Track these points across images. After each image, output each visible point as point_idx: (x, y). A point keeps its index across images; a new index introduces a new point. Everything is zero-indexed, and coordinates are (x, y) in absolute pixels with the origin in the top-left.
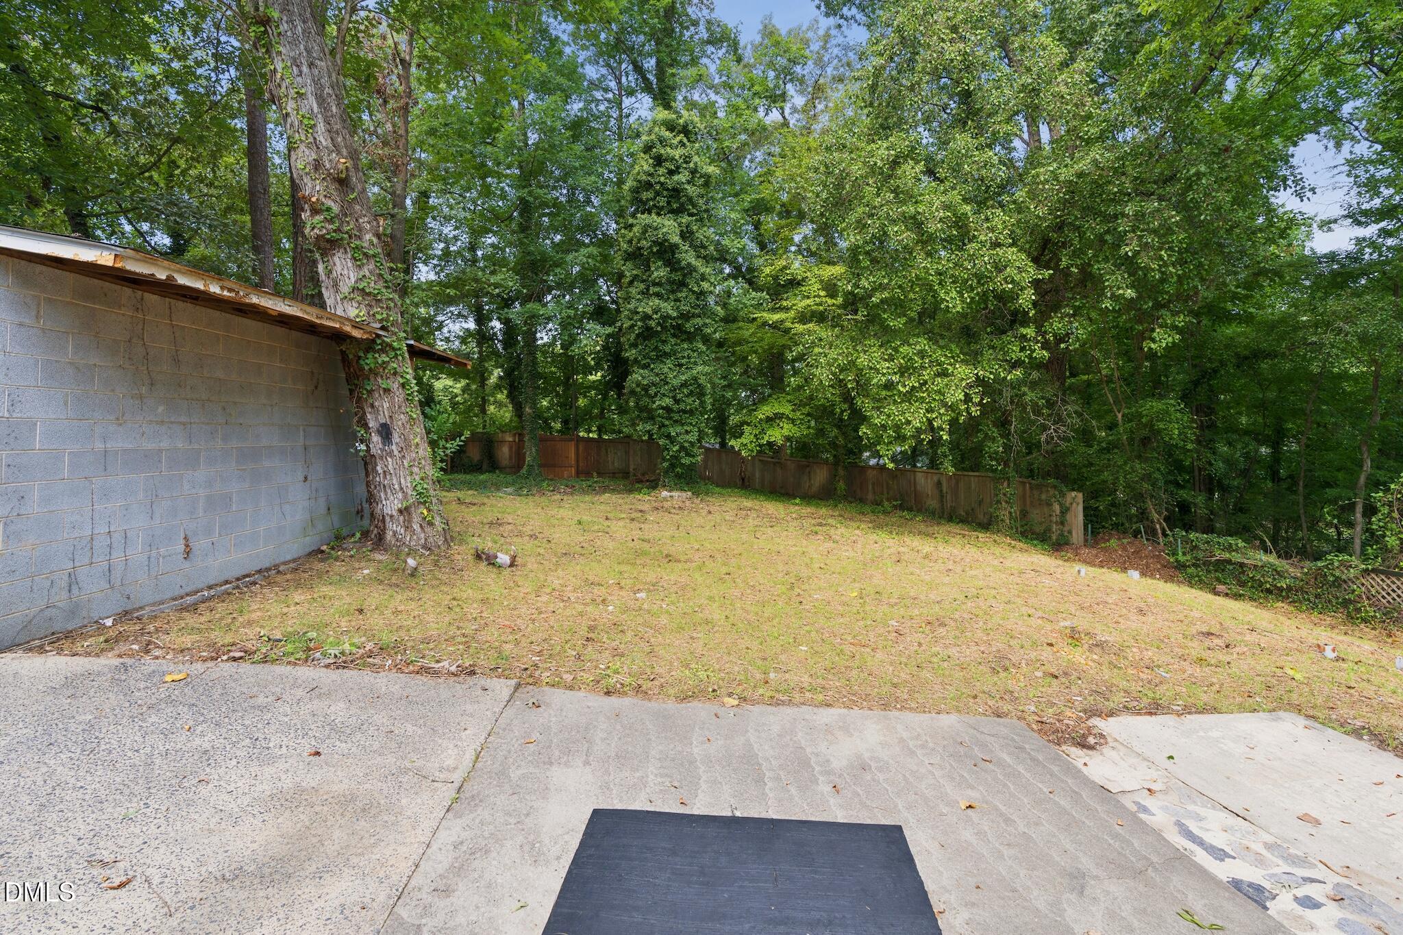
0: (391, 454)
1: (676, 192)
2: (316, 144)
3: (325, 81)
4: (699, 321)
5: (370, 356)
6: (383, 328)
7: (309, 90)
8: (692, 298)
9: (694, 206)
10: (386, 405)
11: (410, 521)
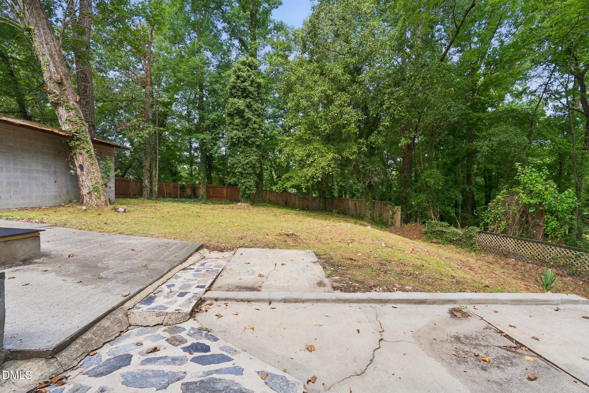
0: (83, 174)
1: (244, 90)
2: (50, 71)
3: (53, 49)
4: (253, 139)
5: (72, 142)
6: (76, 132)
7: (47, 52)
8: (250, 130)
9: (253, 95)
10: (81, 158)
11: (91, 197)
